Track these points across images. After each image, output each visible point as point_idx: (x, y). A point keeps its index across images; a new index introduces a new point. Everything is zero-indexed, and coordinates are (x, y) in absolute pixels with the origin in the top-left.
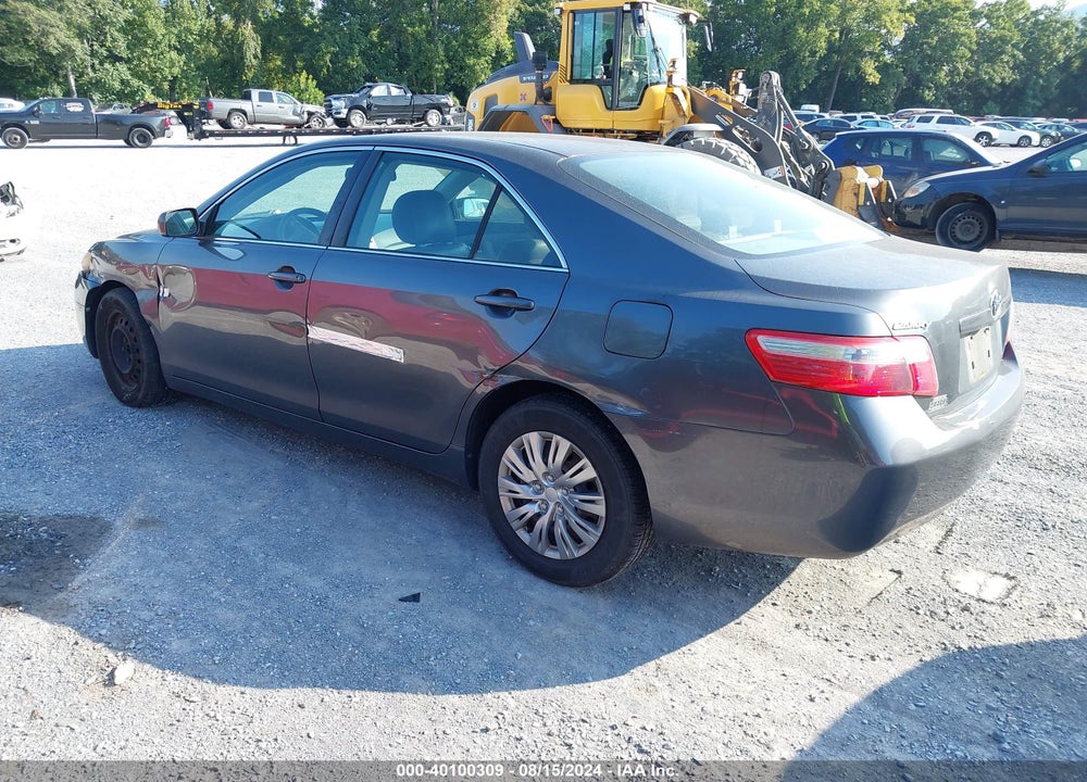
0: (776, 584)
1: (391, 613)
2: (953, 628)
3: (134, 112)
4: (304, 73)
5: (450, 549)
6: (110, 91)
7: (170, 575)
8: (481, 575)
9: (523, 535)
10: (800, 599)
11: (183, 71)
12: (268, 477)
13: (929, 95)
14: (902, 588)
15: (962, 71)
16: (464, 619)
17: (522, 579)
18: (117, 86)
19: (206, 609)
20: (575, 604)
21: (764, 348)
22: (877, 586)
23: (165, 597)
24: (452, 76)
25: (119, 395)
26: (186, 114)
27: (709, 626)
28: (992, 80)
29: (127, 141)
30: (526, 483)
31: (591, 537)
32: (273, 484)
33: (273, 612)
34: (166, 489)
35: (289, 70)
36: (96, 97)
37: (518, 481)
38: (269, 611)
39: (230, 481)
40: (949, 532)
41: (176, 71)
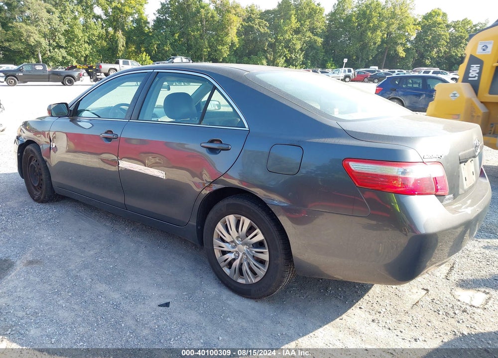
0: (361, 296)
1: (153, 313)
2: (459, 322)
3: (66, 70)
4: (145, 53)
5: (189, 278)
6: (57, 61)
7: (39, 292)
8: (204, 291)
9: (227, 270)
10: (374, 305)
11: (90, 52)
12: (100, 238)
13: (428, 62)
14: (429, 299)
15: (443, 51)
16: (192, 317)
17: (226, 294)
18: (61, 59)
19: (54, 311)
20: (253, 309)
21: (353, 169)
22: (416, 298)
23: (33, 304)
24: (211, 54)
25: (32, 196)
26: (90, 70)
27: (326, 320)
28: (456, 55)
29: (63, 83)
30: (227, 242)
31: (262, 271)
32: (102, 242)
33: (90, 312)
34: (47, 244)
35: (138, 52)
36: (51, 64)
37: (223, 241)
38: (88, 312)
39: (81, 240)
40: (452, 268)
41: (87, 52)
